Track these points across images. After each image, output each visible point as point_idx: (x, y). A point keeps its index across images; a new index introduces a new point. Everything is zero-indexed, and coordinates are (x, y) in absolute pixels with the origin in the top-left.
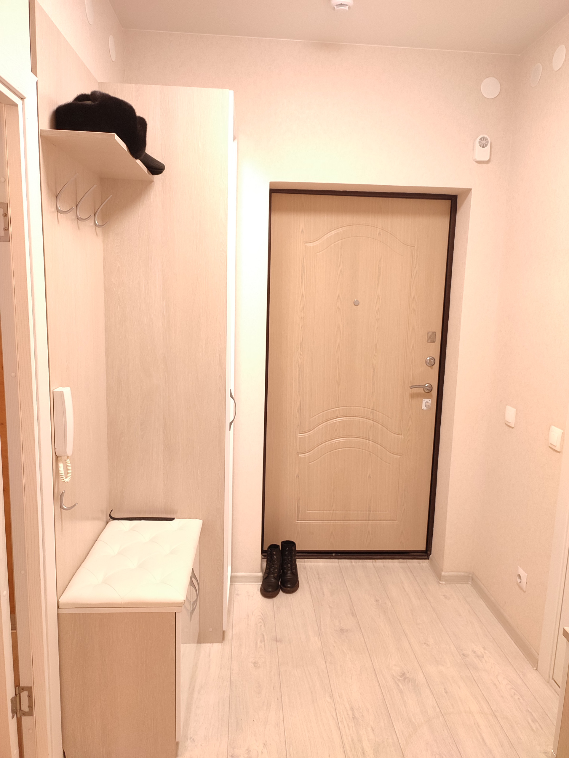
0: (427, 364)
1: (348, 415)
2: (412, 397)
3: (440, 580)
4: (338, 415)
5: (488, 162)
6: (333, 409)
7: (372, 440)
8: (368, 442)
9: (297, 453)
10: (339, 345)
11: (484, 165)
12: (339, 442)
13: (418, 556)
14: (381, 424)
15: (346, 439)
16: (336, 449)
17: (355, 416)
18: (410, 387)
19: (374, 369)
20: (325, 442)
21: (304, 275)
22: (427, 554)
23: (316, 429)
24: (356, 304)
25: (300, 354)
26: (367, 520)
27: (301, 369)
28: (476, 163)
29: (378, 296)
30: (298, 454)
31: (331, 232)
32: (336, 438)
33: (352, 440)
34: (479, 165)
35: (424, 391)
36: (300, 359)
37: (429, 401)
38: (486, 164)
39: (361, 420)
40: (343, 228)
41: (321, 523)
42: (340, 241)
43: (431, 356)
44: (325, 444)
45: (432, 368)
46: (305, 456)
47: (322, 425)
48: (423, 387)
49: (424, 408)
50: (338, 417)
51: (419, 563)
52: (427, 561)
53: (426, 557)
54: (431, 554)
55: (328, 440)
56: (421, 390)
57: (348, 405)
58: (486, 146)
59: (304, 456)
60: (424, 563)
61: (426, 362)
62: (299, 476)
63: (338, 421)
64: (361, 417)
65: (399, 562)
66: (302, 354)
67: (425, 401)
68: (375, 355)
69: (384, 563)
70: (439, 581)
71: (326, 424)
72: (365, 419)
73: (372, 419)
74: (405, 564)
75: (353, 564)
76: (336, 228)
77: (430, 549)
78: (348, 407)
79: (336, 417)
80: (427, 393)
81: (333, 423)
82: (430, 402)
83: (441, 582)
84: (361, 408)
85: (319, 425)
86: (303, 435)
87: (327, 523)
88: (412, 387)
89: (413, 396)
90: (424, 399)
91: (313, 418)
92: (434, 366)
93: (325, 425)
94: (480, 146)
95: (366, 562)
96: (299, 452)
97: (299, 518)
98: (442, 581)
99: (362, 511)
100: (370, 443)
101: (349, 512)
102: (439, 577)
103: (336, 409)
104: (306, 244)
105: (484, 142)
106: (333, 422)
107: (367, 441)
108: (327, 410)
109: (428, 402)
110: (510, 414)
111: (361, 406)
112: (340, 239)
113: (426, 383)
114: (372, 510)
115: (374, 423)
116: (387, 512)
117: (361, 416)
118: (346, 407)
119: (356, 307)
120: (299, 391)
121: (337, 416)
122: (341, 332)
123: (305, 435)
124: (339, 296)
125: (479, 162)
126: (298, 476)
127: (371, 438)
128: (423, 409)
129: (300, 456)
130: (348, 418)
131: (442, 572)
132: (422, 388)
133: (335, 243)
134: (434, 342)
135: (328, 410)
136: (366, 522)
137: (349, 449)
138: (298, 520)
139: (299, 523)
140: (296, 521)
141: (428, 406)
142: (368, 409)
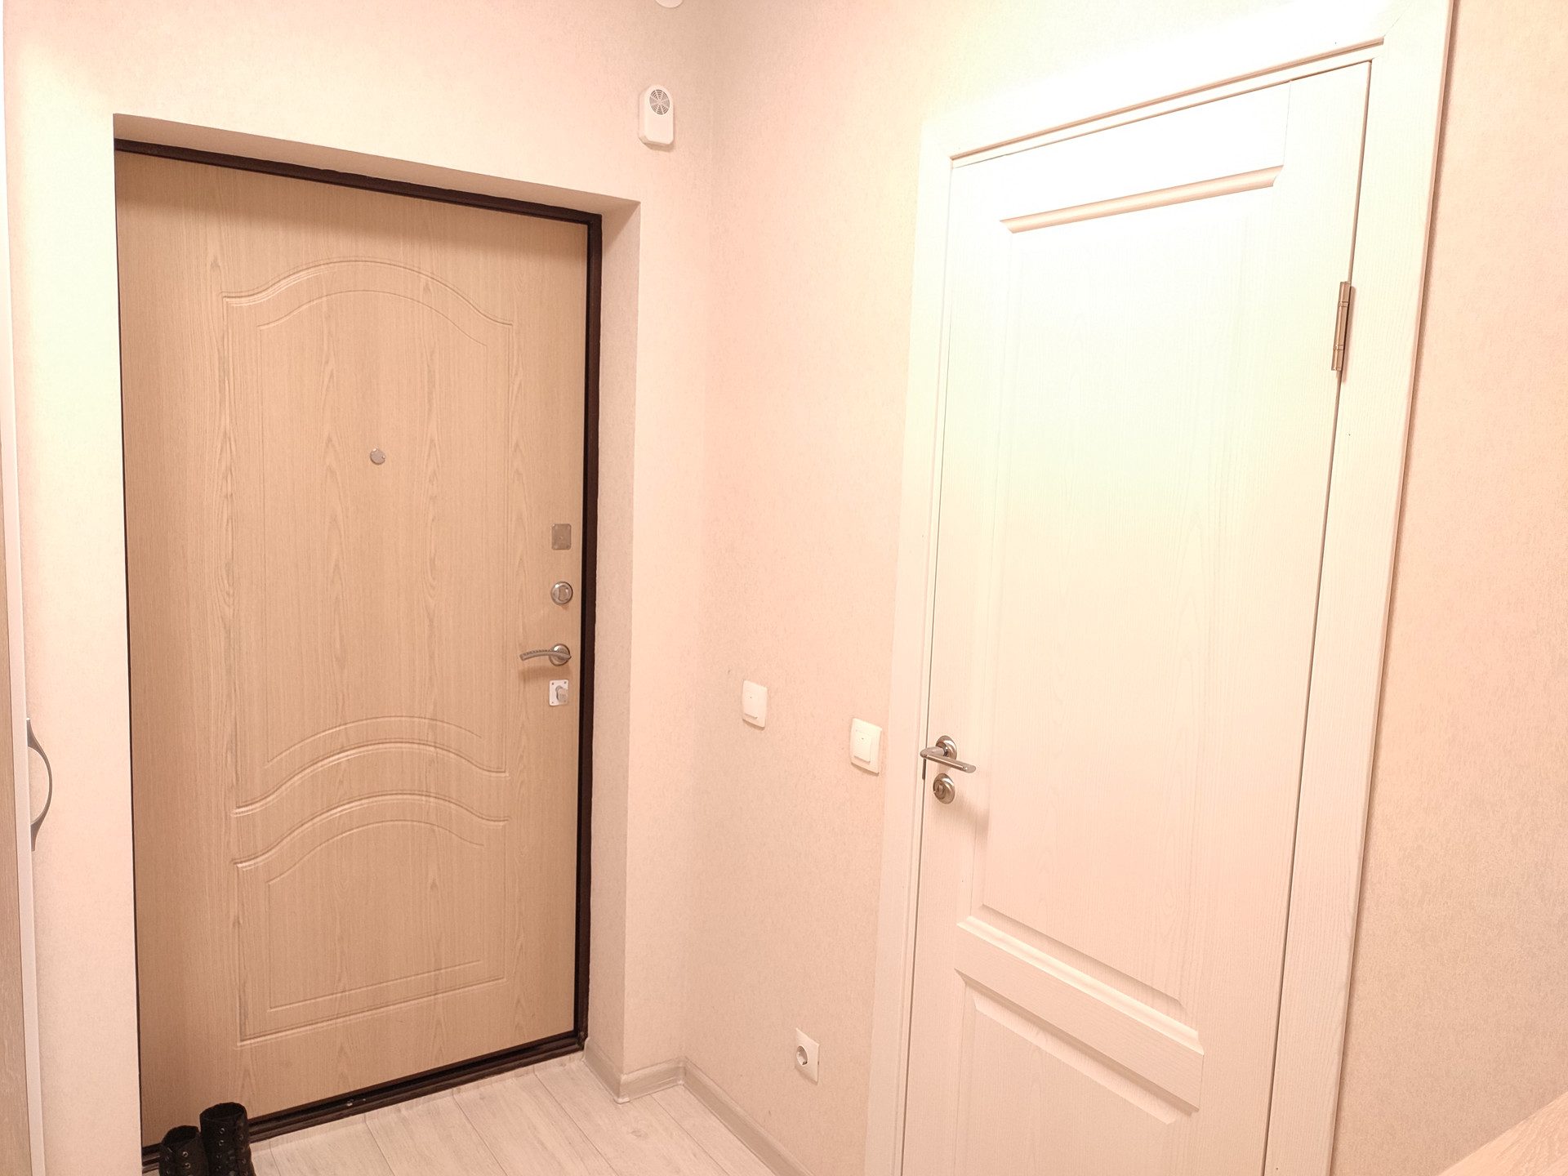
0: (554, 600)
1: (372, 741)
2: (525, 680)
3: (618, 1095)
4: (345, 745)
5: (668, 148)
6: (330, 731)
7: (434, 795)
8: (426, 801)
9: (233, 860)
10: (337, 566)
11: (662, 153)
12: (349, 812)
13: (557, 1048)
14: (457, 752)
15: (368, 803)
16: (342, 833)
17: (388, 741)
18: (521, 656)
19: (431, 621)
20: (312, 819)
21: (227, 382)
22: (579, 1039)
23: (284, 788)
24: (377, 460)
25: (228, 594)
26: (433, 993)
27: (232, 636)
28: (645, 147)
29: (432, 441)
30: (236, 863)
31: (297, 272)
32: (342, 803)
33: (385, 802)
34: (651, 151)
35: (551, 661)
36: (229, 606)
37: (563, 684)
38: (665, 151)
39: (404, 750)
40: (331, 265)
41: (310, 1030)
42: (324, 299)
43: (563, 580)
44: (313, 824)
45: (566, 609)
46: (255, 864)
47: (300, 775)
48: (549, 653)
49: (554, 701)
50: (346, 749)
51: (562, 1065)
52: (579, 1054)
53: (576, 1046)
54: (586, 1036)
55: (319, 813)
56: (544, 662)
57: (369, 717)
58: (666, 111)
59: (253, 867)
60: (573, 1062)
61: (553, 595)
62: (241, 921)
63: (346, 758)
64: (406, 742)
65: (517, 1076)
66: (234, 593)
67: (555, 686)
68: (431, 586)
69: (482, 1089)
70: (616, 1098)
71: (311, 772)
72: (416, 746)
73: (433, 744)
74: (531, 1076)
75: (404, 1112)
76: (311, 265)
77: (584, 1025)
78: (368, 721)
79: (338, 751)
80: (557, 668)
81: (332, 766)
82: (566, 686)
83: (620, 1100)
84: (403, 719)
85: (294, 776)
86: (247, 811)
87: (328, 1025)
88: (525, 656)
89: (527, 676)
90: (551, 682)
91: (275, 760)
92: (570, 603)
93: (311, 774)
94: (654, 108)
95: (434, 1099)
96: (237, 857)
97: (248, 1033)
98: (623, 1097)
99: (418, 975)
100: (430, 802)
101: (385, 984)
102: (615, 1087)
103: (338, 729)
104: (228, 300)
105: (660, 102)
106: (331, 764)
107: (424, 798)
108: (314, 735)
109: (561, 688)
110: (755, 698)
111: (404, 715)
112: (325, 294)
113: (556, 643)
114: (443, 966)
115: (437, 753)
116: (480, 962)
117: (404, 740)
118: (365, 722)
119: (376, 466)
120: (229, 696)
121: (343, 747)
122: (340, 531)
123: (252, 810)
124: (330, 440)
125: (652, 146)
126: (239, 923)
127: (433, 790)
128: (551, 704)
129: (242, 867)
130: (370, 748)
131: (622, 1075)
132: (547, 657)
133: (312, 304)
134: (568, 547)
135: (317, 734)
136: (429, 998)
137: (378, 827)
138: (242, 1041)
139: (246, 1047)
140: (239, 1044)
141: (563, 695)
142: (423, 720)
